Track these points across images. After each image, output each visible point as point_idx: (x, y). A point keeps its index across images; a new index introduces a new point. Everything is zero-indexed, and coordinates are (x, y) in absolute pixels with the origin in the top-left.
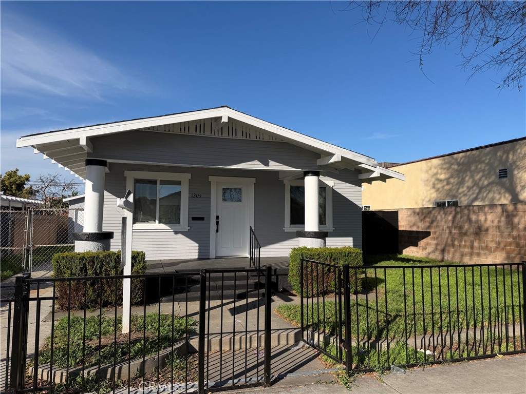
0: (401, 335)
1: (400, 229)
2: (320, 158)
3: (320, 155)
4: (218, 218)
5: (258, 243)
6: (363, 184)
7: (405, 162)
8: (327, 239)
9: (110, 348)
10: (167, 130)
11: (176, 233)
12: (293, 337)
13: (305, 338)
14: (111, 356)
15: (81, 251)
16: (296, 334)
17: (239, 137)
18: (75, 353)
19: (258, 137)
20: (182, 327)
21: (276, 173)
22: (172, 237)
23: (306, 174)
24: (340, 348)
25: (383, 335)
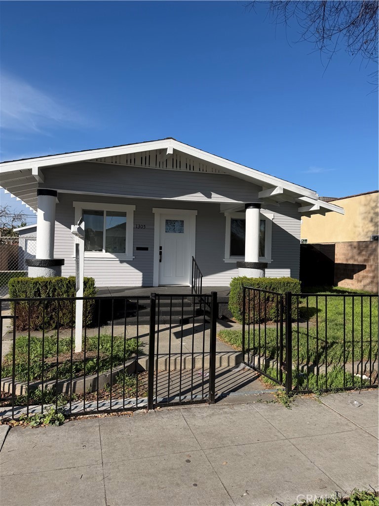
0: (338, 360)
1: (336, 262)
2: (261, 190)
3: (262, 187)
4: (161, 248)
5: (200, 272)
6: (302, 217)
7: (343, 197)
8: (266, 270)
9: (65, 365)
10: (114, 162)
11: (121, 262)
12: (234, 360)
13: (246, 361)
14: (66, 372)
15: (35, 276)
16: (237, 357)
17: (183, 169)
18: (32, 369)
19: (201, 170)
20: (130, 348)
21: (217, 205)
22: (117, 265)
23: (247, 206)
24: (281, 370)
25: (321, 360)
